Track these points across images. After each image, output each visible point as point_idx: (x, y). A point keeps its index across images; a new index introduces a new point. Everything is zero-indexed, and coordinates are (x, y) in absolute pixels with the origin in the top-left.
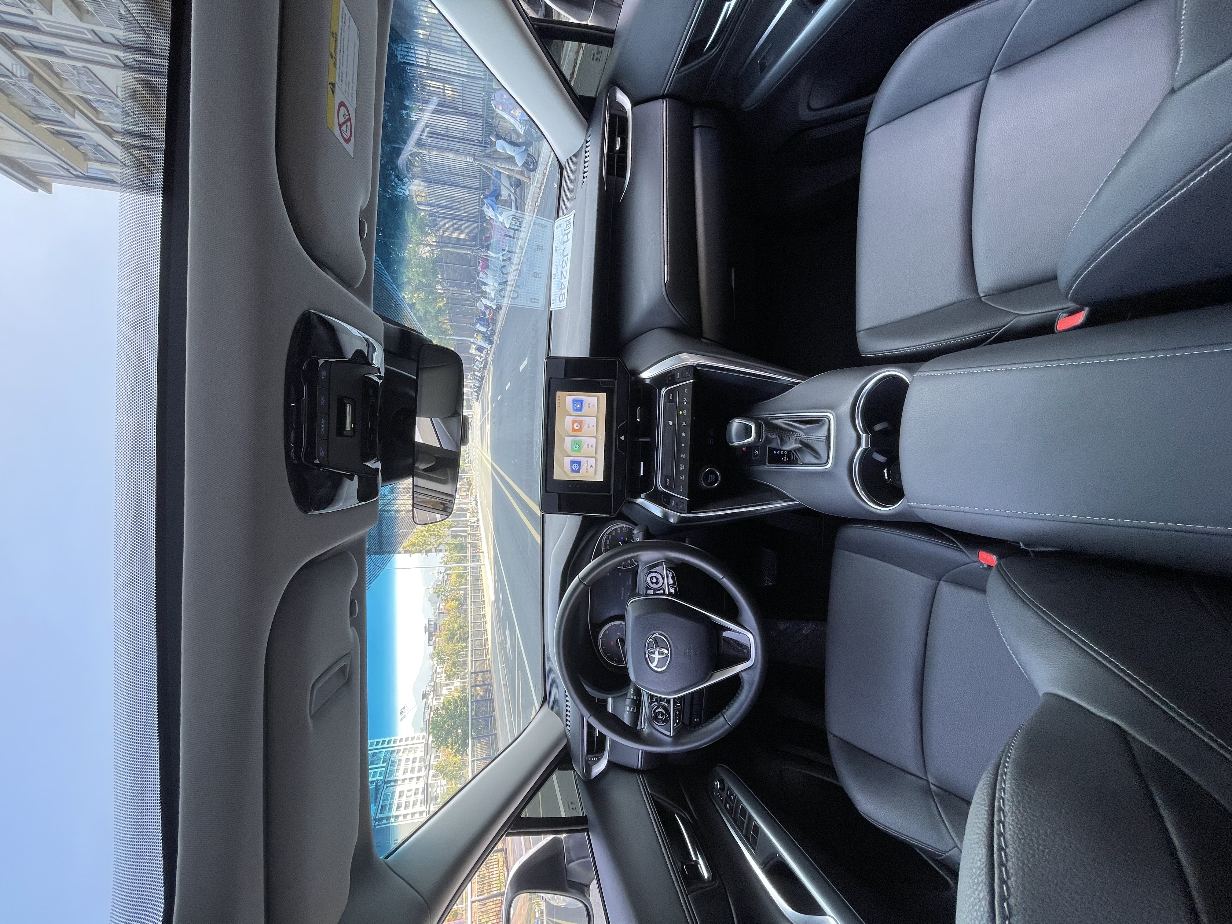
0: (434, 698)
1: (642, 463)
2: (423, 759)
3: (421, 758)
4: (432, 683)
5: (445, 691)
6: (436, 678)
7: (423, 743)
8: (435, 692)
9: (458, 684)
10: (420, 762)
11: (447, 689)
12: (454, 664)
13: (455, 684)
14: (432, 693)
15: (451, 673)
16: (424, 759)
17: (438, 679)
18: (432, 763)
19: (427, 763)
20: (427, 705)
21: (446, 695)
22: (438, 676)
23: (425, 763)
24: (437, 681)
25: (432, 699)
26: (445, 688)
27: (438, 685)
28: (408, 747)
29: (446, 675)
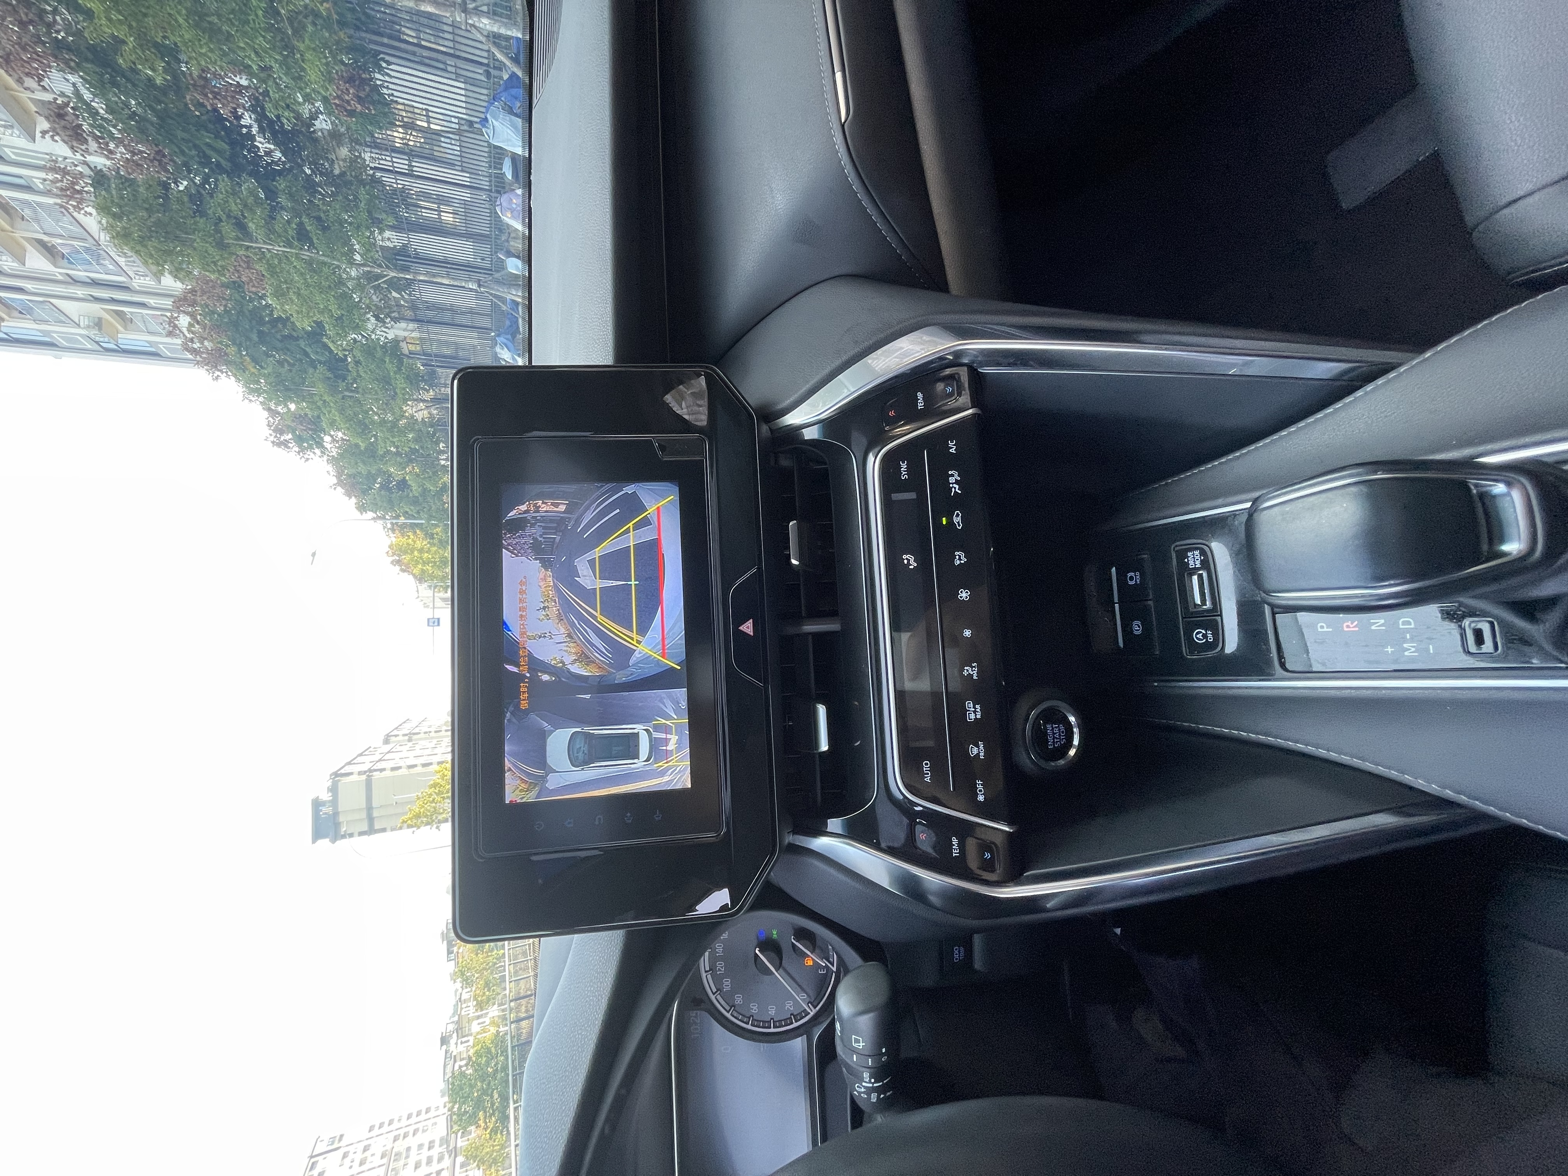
0: (459, 1041)
1: (822, 711)
2: (445, 1141)
3: (442, 1139)
4: (456, 1018)
5: (475, 1027)
6: (462, 1009)
7: (445, 1114)
8: (460, 1032)
9: (496, 1013)
10: (440, 1146)
11: (479, 1024)
12: (487, 985)
13: (491, 1015)
14: (455, 1035)
15: (484, 998)
16: (447, 1140)
17: (464, 1010)
18: (459, 1145)
19: (452, 1146)
20: (448, 1055)
21: (478, 1033)
22: (464, 1006)
23: (448, 1146)
24: (463, 1013)
25: (456, 1044)
26: (475, 1023)
27: (465, 1021)
28: (420, 1126)
29: (475, 1003)
